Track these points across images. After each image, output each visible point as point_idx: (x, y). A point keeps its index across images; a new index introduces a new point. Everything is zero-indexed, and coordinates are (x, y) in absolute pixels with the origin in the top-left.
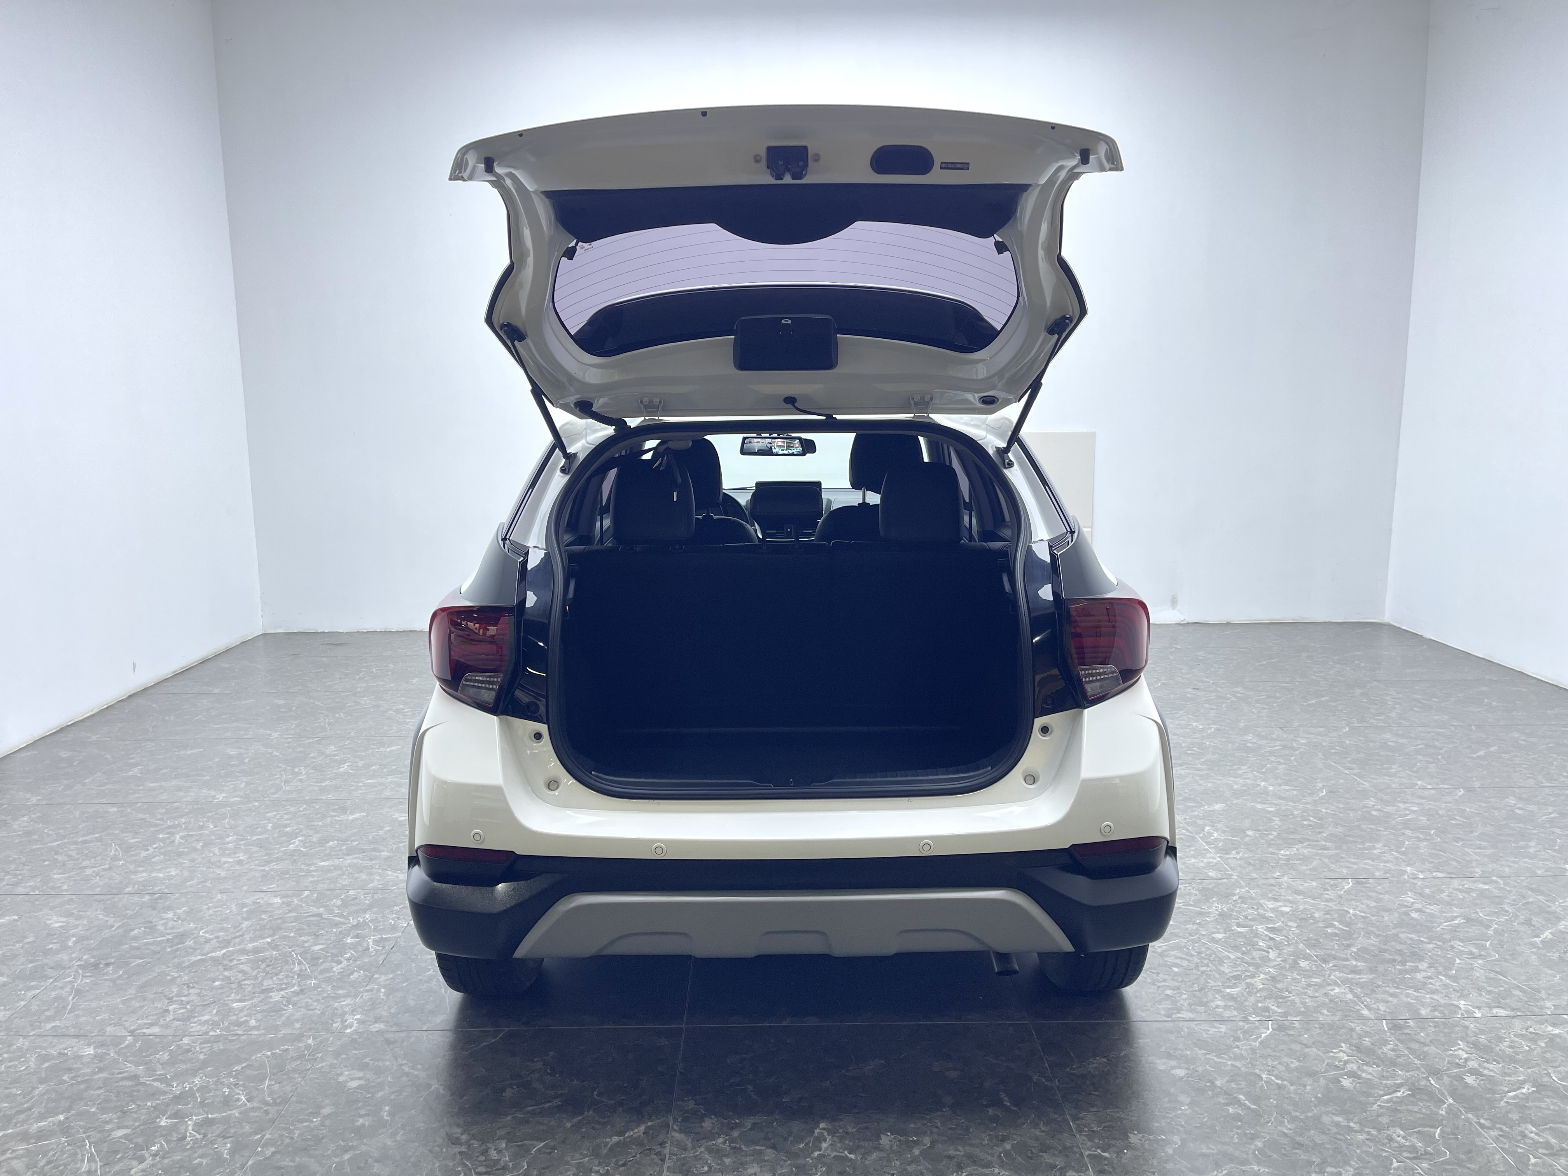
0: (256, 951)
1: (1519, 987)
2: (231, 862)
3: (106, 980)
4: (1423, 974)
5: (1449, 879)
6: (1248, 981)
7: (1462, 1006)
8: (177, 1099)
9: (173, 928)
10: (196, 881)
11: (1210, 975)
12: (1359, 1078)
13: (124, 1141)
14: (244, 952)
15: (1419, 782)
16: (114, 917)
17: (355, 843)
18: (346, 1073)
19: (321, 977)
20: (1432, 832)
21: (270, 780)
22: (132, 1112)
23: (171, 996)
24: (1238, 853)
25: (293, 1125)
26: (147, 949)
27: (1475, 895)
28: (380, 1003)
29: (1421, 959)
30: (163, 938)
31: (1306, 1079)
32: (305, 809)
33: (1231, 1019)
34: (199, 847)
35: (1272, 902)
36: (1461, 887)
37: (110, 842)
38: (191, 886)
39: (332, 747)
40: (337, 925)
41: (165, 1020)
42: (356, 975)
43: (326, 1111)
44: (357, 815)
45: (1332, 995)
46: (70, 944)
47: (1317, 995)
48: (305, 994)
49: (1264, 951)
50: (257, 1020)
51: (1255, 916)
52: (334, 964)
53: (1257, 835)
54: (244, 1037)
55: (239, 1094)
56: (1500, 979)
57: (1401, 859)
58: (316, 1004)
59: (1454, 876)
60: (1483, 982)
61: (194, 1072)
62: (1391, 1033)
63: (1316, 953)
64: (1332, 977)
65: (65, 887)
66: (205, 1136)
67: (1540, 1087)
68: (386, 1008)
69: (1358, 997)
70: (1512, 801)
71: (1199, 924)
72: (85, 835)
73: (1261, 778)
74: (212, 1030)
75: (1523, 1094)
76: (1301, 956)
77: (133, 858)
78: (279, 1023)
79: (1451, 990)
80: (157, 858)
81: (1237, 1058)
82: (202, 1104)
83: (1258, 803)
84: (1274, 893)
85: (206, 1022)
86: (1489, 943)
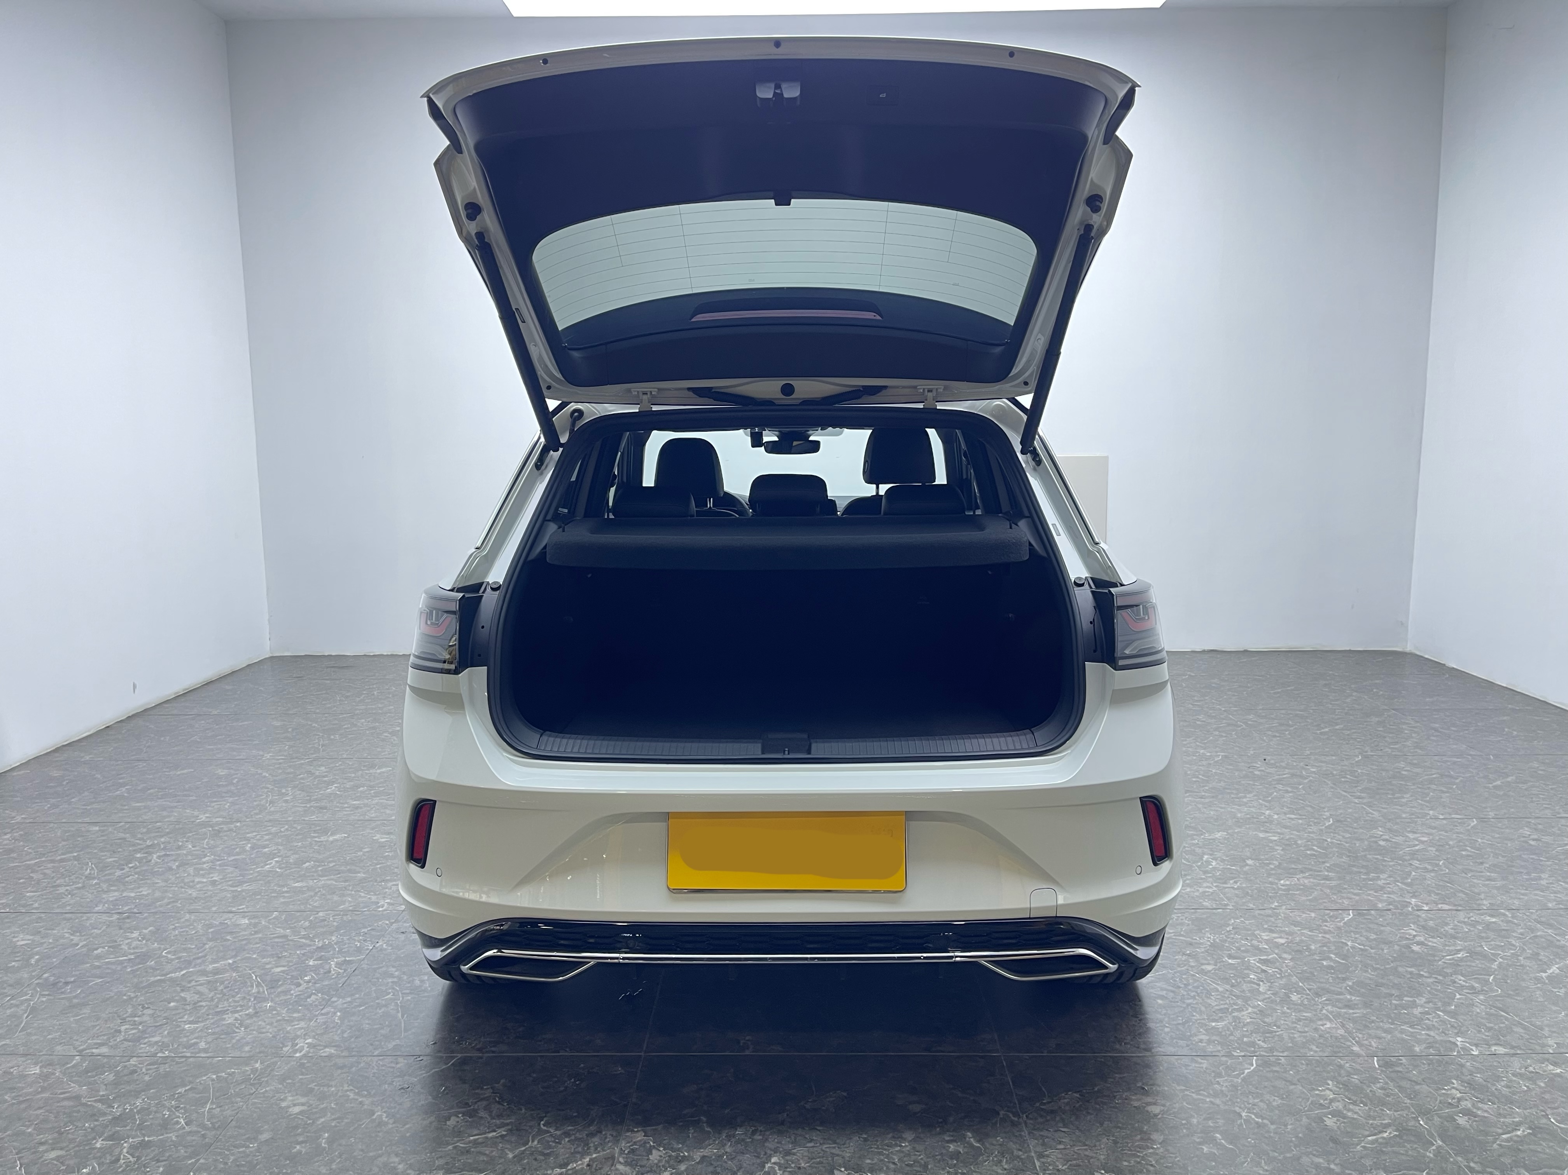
0: (216, 972)
1: (1522, 1024)
2: (203, 882)
3: (63, 999)
4: (1420, 1009)
5: (1455, 912)
6: (1235, 1014)
7: (1459, 1043)
8: (116, 1120)
9: (136, 948)
10: (166, 901)
11: (1196, 1008)
12: (1345, 1117)
13: (55, 1162)
14: (204, 973)
15: (1431, 812)
16: (81, 935)
17: (331, 865)
18: (290, 1098)
19: (277, 999)
20: (1441, 863)
21: (255, 801)
22: (68, 1133)
23: (125, 1016)
24: (1236, 882)
25: (228, 1150)
26: (108, 968)
27: (1480, 928)
28: (334, 1027)
29: (1419, 994)
30: (125, 958)
31: (1288, 1118)
32: (287, 830)
33: (1214, 1054)
34: (174, 867)
35: (1267, 933)
36: (1466, 920)
37: (87, 860)
38: (161, 906)
39: (323, 768)
40: (301, 947)
41: (116, 1040)
42: (313, 997)
43: (265, 1136)
44: (337, 837)
45: (1322, 1031)
46: (33, 961)
47: (1306, 1029)
48: (259, 1017)
49: (1254, 983)
50: (207, 1043)
51: (1249, 948)
52: (293, 987)
53: (1258, 864)
54: (191, 1059)
55: (179, 1117)
56: (1502, 1016)
57: (1407, 890)
58: (268, 1027)
59: (1460, 908)
60: (1482, 1018)
61: (137, 1094)
62: (1382, 1071)
63: (1309, 987)
64: (1324, 1011)
65: (36, 905)
66: (139, 1158)
67: (1536, 1129)
68: (339, 1032)
69: (1350, 1033)
70: (1526, 831)
71: (1189, 955)
72: (63, 854)
73: (1266, 806)
74: (161, 1051)
75: (1518, 1136)
76: (1294, 990)
77: (107, 877)
78: (228, 1046)
79: (1449, 1026)
80: (131, 877)
81: (1216, 1095)
82: (141, 1127)
83: (1263, 831)
84: (1270, 924)
85: (156, 1043)
86: (1492, 977)
